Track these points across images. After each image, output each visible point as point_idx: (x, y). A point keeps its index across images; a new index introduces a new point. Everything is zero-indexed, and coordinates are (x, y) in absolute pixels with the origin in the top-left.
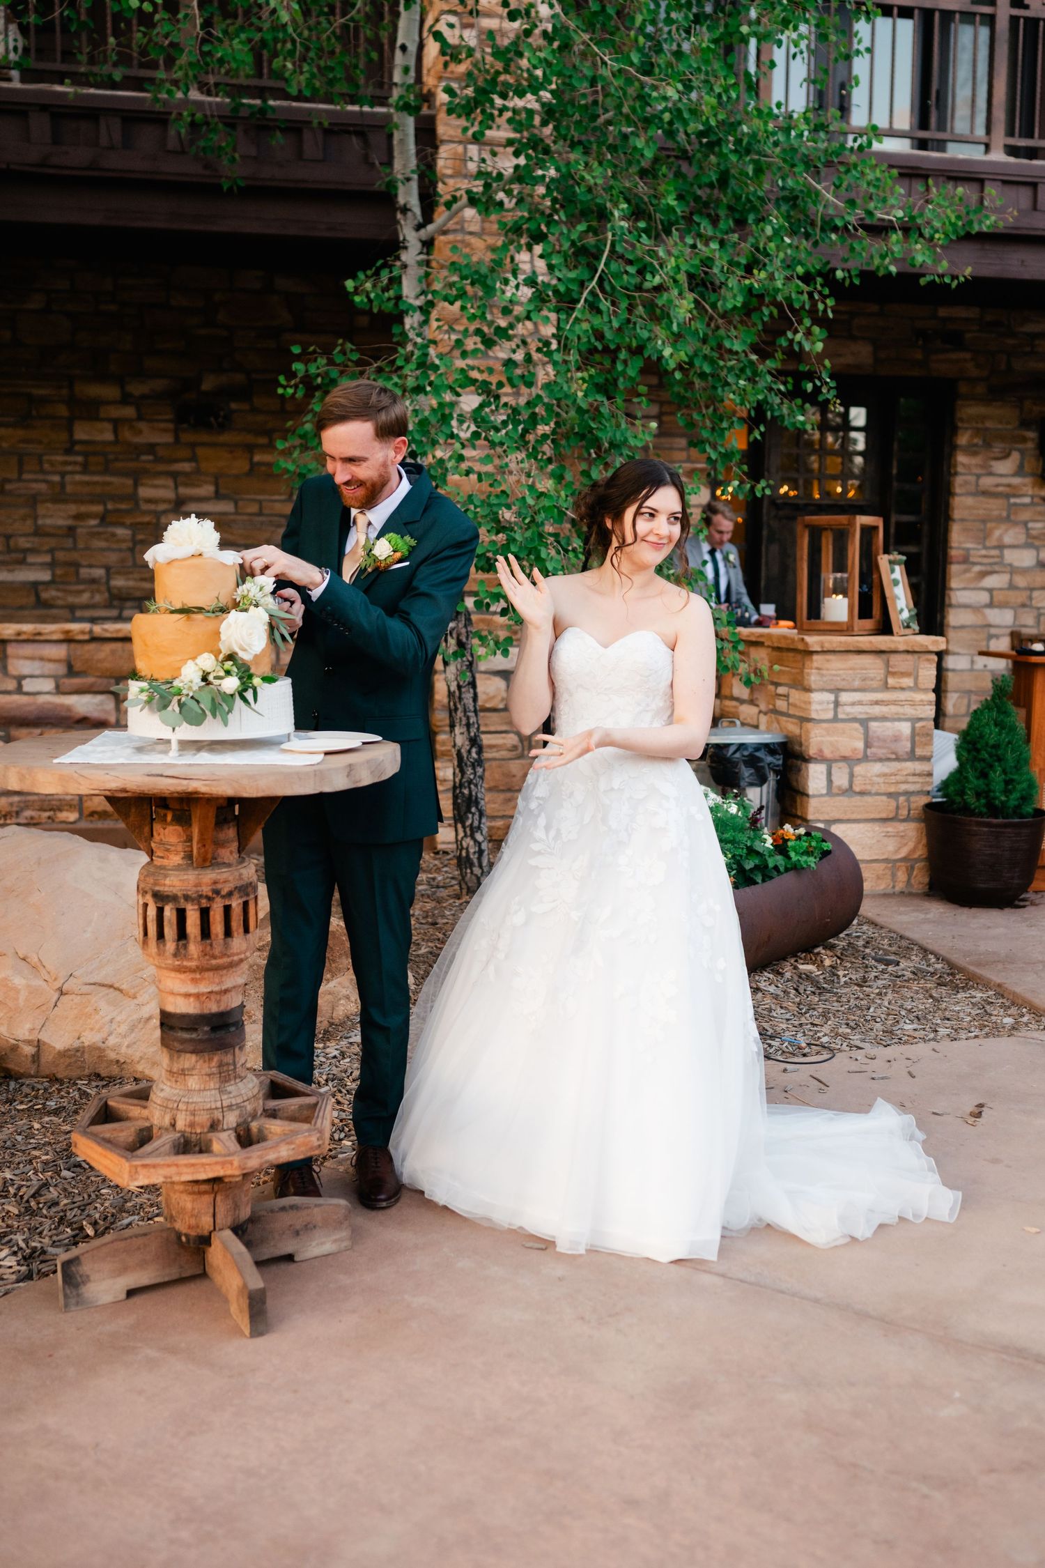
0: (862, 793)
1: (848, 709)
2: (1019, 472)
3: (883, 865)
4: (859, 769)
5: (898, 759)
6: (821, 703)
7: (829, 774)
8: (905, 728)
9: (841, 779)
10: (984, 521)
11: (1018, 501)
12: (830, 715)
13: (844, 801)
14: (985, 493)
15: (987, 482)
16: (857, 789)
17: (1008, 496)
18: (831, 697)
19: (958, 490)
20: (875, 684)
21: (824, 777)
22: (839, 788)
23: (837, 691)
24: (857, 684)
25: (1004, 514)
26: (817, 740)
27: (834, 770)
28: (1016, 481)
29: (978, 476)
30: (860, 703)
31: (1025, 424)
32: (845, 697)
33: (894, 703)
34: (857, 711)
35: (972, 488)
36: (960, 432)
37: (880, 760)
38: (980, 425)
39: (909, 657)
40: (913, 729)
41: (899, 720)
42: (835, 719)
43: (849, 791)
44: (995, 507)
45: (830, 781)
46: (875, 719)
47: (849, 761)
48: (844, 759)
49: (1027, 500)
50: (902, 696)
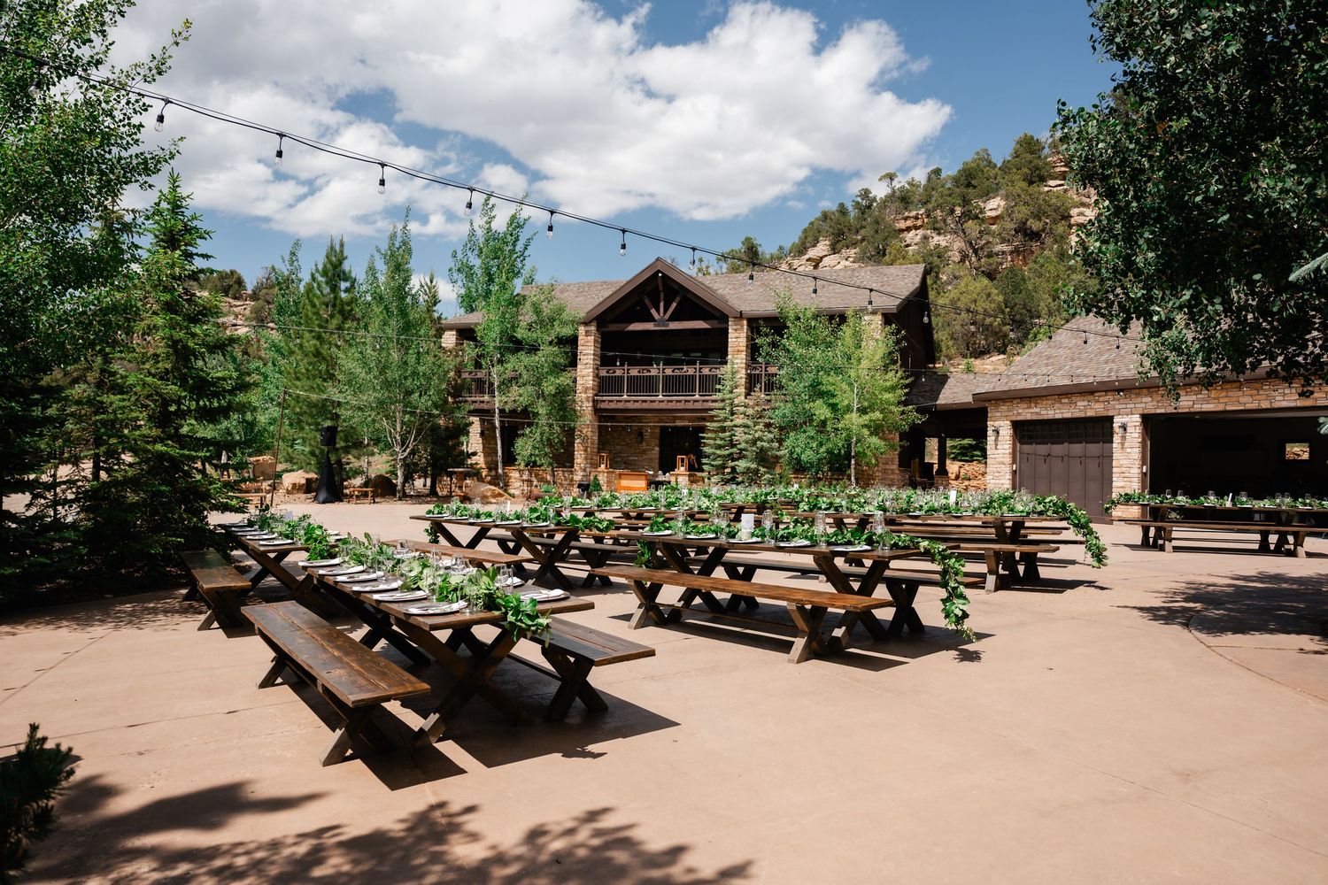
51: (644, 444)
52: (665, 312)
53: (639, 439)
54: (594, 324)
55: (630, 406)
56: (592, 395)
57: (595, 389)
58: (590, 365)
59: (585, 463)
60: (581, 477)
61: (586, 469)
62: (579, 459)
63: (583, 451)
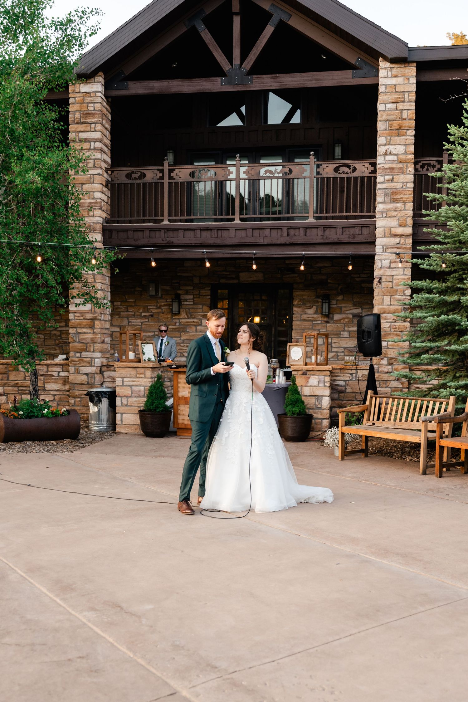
0: (131, 406)
1: (126, 383)
2: (316, 313)
3: (137, 426)
4: (129, 399)
5: (140, 397)
6: (118, 381)
8: (142, 388)
9: (125, 402)
10: (304, 329)
11: (316, 322)
12: (121, 384)
13: (126, 408)
14: (304, 320)
15: (305, 316)
16: (129, 405)
17: (312, 321)
18: (121, 379)
19: (294, 319)
20: (134, 376)
21: (120, 401)
22: (124, 404)
23: (123, 378)
24: (128, 376)
25: (311, 327)
26: (119, 391)
27: (123, 399)
28: (315, 316)
29: (301, 314)
30: (129, 381)
31: (318, 297)
32: (125, 379)
33: (139, 381)
34: (128, 383)
35: (299, 319)
36: (294, 300)
37: (136, 397)
38: (301, 298)
39: (143, 369)
40: (144, 388)
41: (141, 386)
42: (123, 385)
43: (127, 405)
44: (307, 324)
45: (122, 402)
46: (134, 386)
47: (127, 397)
48: (125, 396)
49: (320, 322)
50: (141, 379)
51: (183, 315)
52: (243, 57)
53: (175, 307)
54: (100, 79)
55: (180, 238)
56: (101, 219)
57: (104, 208)
58: (95, 160)
59: (92, 350)
60: (85, 377)
61: (93, 362)
62: (80, 342)
63: (87, 326)
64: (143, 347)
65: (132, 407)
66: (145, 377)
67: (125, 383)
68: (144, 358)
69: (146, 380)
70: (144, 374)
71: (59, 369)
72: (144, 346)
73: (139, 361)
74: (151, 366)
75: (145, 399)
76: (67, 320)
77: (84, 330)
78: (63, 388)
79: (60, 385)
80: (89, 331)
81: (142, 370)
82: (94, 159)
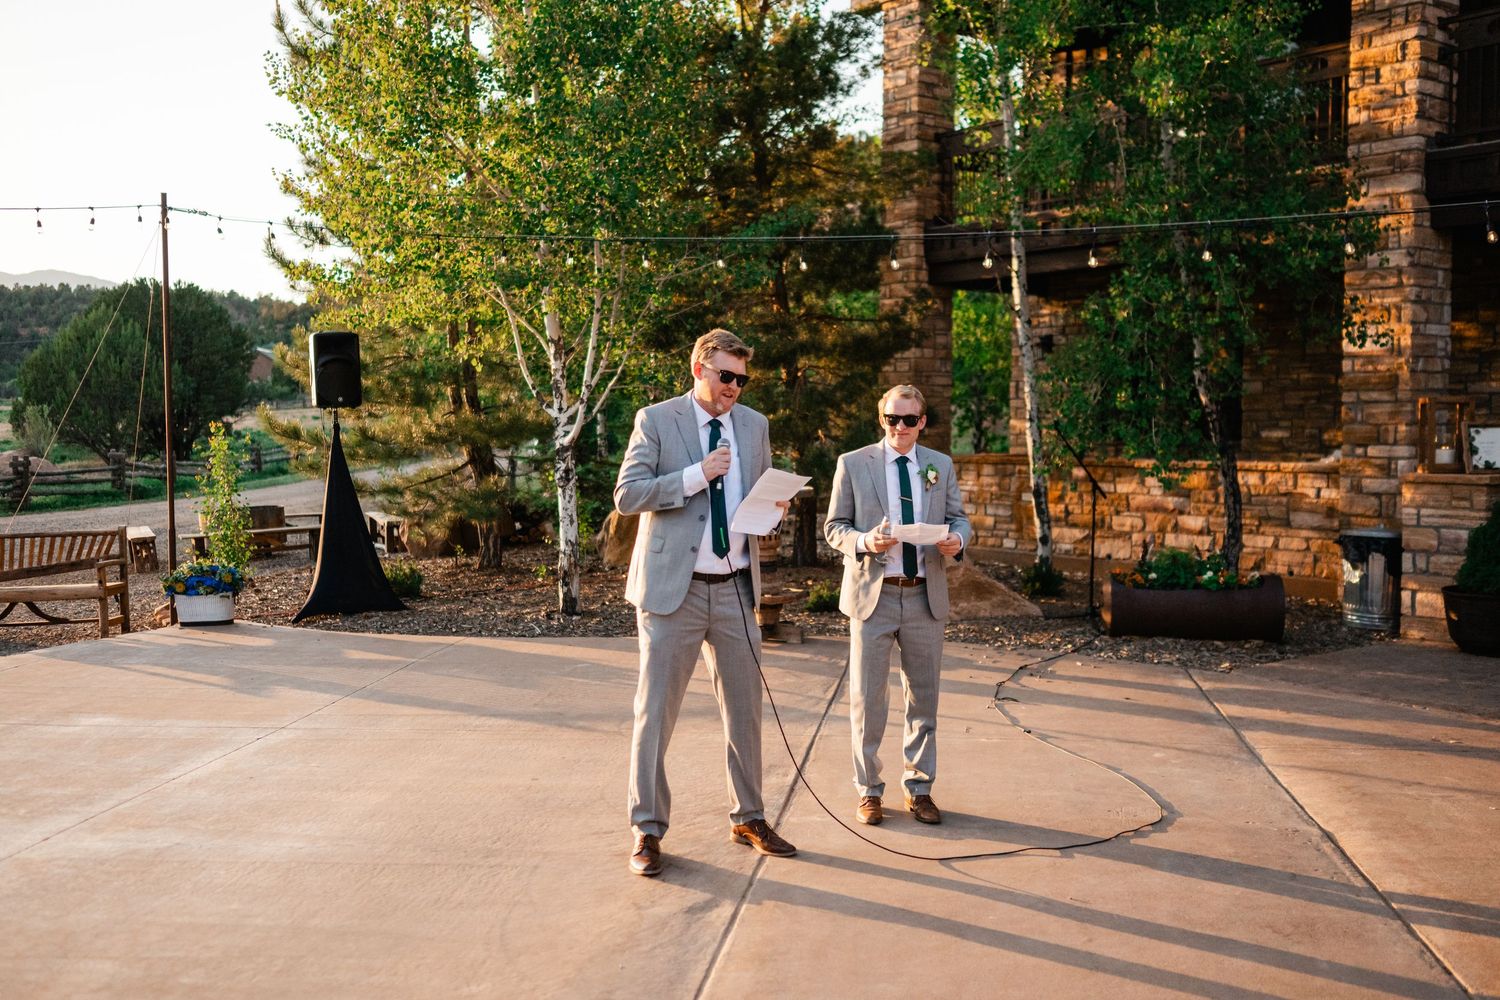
0: (1437, 574)
1: (1426, 520)
4: (1433, 559)
5: (1456, 554)
6: (1408, 514)
7: (1414, 559)
8: (1464, 534)
9: (1421, 564)
12: (1414, 522)
13: (1424, 578)
16: (1431, 570)
18: (1415, 511)
20: (1444, 504)
21: (1411, 562)
22: (1420, 569)
23: (1418, 508)
24: (1431, 503)
26: (1408, 538)
27: (1417, 558)
30: (1434, 516)
32: (1424, 511)
33: (1456, 517)
34: (1431, 521)
37: (1447, 554)
39: (1467, 488)
41: (1461, 528)
42: (1418, 525)
43: (1426, 572)
45: (1413, 564)
46: (1445, 527)
47: (1428, 552)
48: (1424, 551)
50: (1461, 513)
56: (1422, 140)
57: (1435, 113)
58: (1410, 8)
59: (1391, 439)
60: (1374, 500)
61: (1393, 466)
62: (1362, 422)
63: (1380, 386)
64: (1473, 434)
65: (1438, 578)
66: (1472, 508)
67: (1424, 521)
68: (1474, 463)
69: (1473, 514)
70: (1469, 499)
71: (1320, 483)
72: (1478, 432)
73: (1462, 471)
74: (1487, 482)
75: (1461, 560)
76: (1339, 373)
77: (1375, 395)
78: (1326, 523)
79: (1320, 516)
80: (1385, 397)
81: (1464, 492)
82: (1407, 5)
